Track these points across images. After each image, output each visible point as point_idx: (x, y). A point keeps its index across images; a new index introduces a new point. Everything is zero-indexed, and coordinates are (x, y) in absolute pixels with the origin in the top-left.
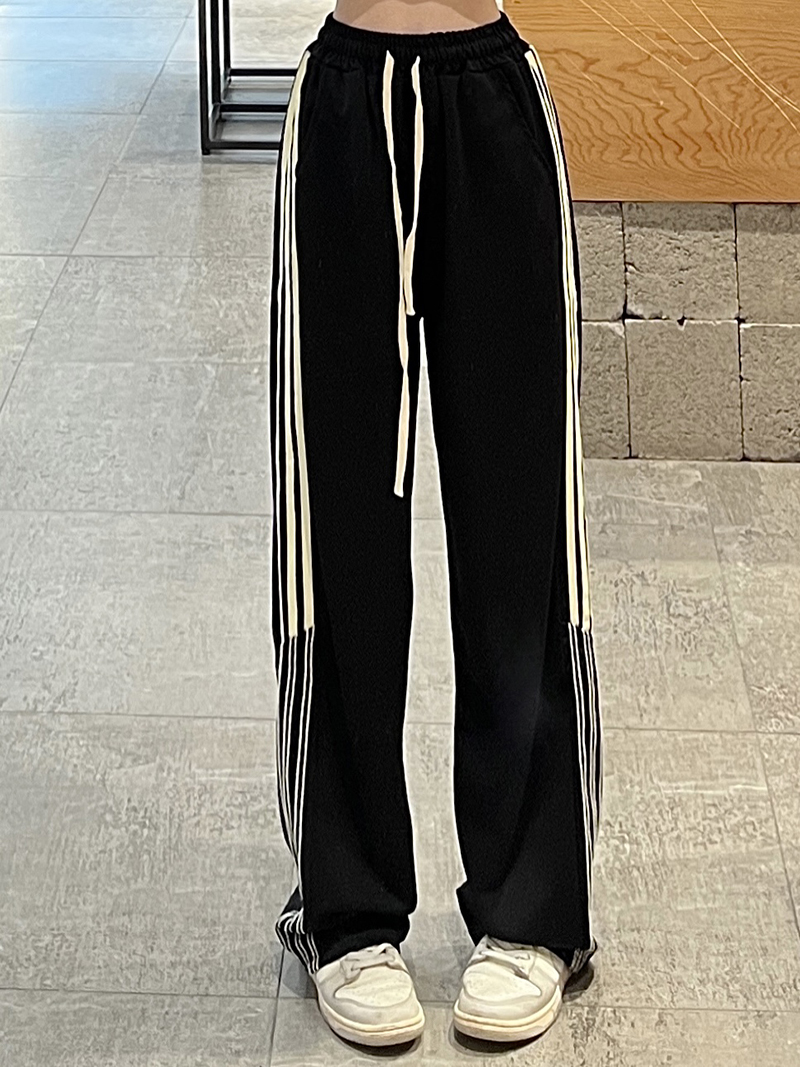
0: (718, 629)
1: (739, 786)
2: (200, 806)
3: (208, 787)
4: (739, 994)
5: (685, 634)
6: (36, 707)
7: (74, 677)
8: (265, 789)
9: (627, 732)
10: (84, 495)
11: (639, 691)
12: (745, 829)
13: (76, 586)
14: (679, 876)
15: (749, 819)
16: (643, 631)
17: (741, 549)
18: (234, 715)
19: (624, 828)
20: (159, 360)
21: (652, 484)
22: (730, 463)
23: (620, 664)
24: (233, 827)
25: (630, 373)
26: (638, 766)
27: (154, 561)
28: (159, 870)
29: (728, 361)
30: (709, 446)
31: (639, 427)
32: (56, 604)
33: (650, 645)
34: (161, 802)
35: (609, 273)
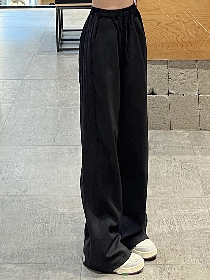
0: (195, 172)
1: (201, 211)
2: (61, 218)
3: (63, 213)
4: (202, 261)
5: (186, 173)
6: (17, 194)
7: (27, 187)
8: (78, 214)
9: (172, 198)
10: (28, 141)
11: (174, 188)
12: (203, 221)
13: (27, 164)
14: (186, 233)
15: (203, 219)
16: (175, 173)
17: (200, 152)
18: (69, 195)
19: (171, 222)
20: (47, 108)
21: (176, 136)
22: (197, 131)
23: (169, 181)
24: (69, 223)
25: (170, 108)
26: (174, 206)
27: (47, 158)
28: (50, 234)
29: (196, 105)
30: (191, 127)
31: (173, 122)
32: (22, 169)
33: (177, 176)
34: (50, 217)
35: (164, 81)
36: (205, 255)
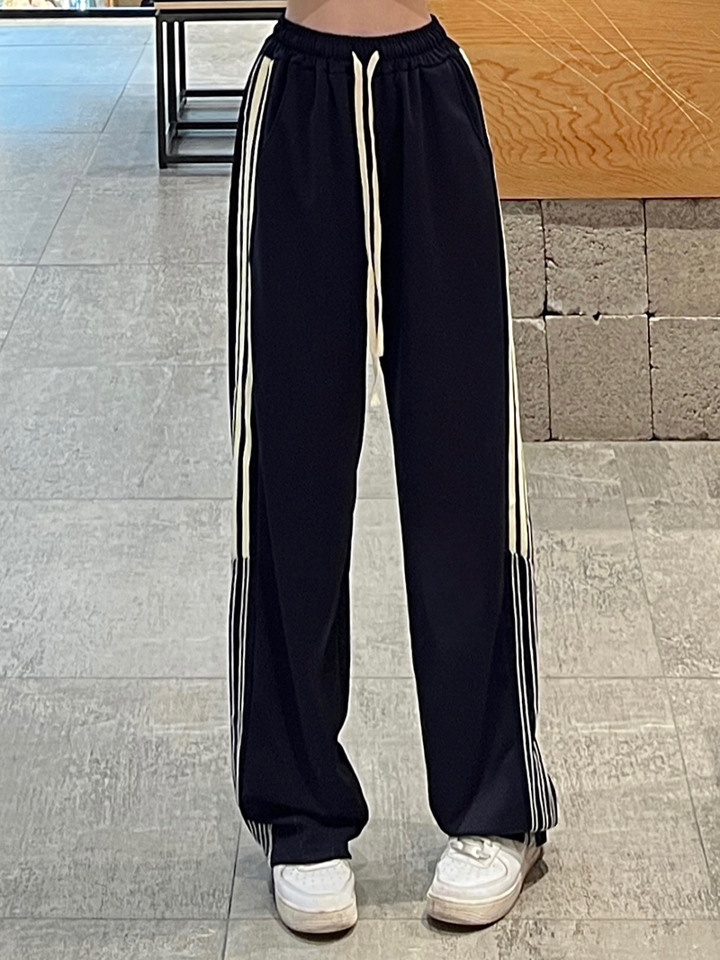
0: (629, 587)
1: (649, 725)
2: (157, 756)
3: (165, 740)
4: (648, 905)
5: (600, 593)
6: (6, 673)
7: (41, 646)
8: (217, 740)
9: (548, 680)
10: (47, 485)
11: (558, 645)
12: (655, 763)
13: (43, 566)
14: (595, 805)
15: (658, 753)
16: (562, 592)
17: (651, 518)
18: (189, 675)
20: (119, 364)
21: (570, 462)
22: (642, 443)
24: (187, 775)
25: (550, 364)
26: (557, 710)
27: (116, 542)
28: (120, 813)
29: (638, 351)
30: (622, 428)
31: (558, 412)
32: (25, 582)
33: (569, 605)
34: (121, 754)
35: (531, 268)
36: (661, 885)
